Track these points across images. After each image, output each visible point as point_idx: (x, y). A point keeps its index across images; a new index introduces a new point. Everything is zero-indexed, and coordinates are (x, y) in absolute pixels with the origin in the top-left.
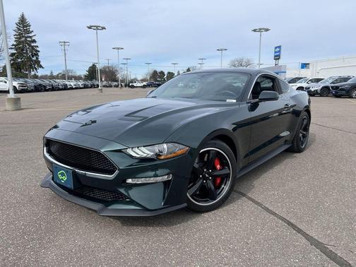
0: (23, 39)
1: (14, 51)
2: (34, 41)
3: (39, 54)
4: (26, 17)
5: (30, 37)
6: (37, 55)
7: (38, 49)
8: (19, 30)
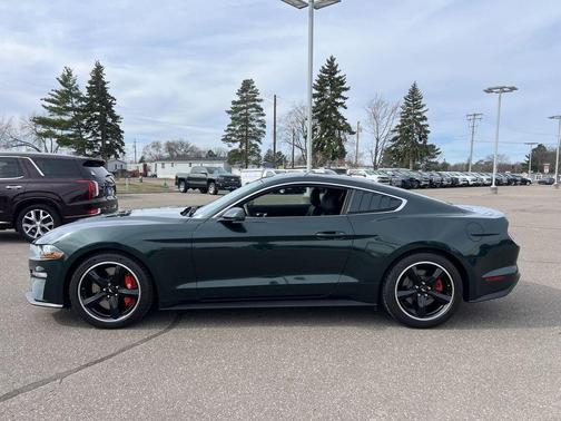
0: (411, 117)
1: (397, 134)
2: (424, 118)
3: (429, 135)
4: (418, 87)
5: (419, 114)
6: (425, 137)
7: (428, 129)
8: (408, 105)
